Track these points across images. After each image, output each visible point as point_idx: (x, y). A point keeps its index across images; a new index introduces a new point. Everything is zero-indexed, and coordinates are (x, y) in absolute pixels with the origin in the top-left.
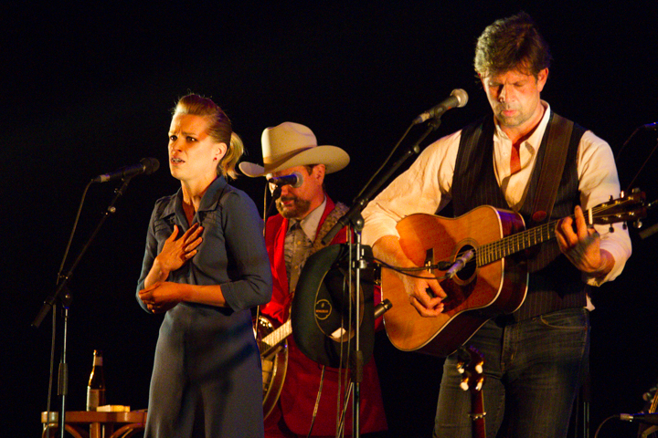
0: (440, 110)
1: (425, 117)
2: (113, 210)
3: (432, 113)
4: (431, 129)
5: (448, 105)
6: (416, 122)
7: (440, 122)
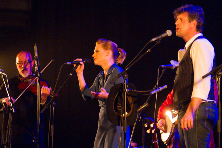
0: (160, 37)
1: (154, 40)
2: (71, 74)
3: (157, 38)
4: (157, 44)
5: (164, 35)
6: (150, 41)
7: (160, 41)
